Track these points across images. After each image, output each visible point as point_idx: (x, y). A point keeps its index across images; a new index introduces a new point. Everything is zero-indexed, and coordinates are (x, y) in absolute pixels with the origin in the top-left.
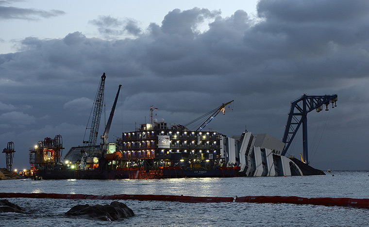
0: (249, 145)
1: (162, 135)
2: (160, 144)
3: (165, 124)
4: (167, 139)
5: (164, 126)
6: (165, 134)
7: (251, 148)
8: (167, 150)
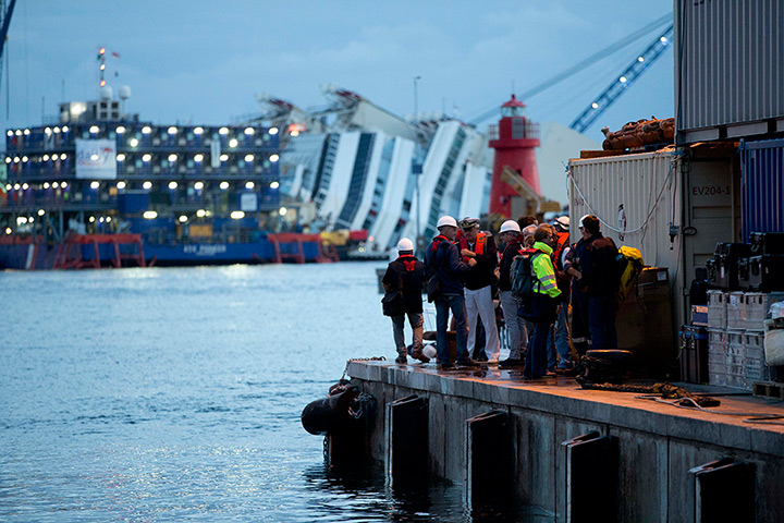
0: (450, 163)
1: (93, 137)
2: (85, 167)
3: (115, 105)
4: (107, 150)
5: (109, 110)
6: (103, 135)
7: (457, 171)
8: (108, 184)
